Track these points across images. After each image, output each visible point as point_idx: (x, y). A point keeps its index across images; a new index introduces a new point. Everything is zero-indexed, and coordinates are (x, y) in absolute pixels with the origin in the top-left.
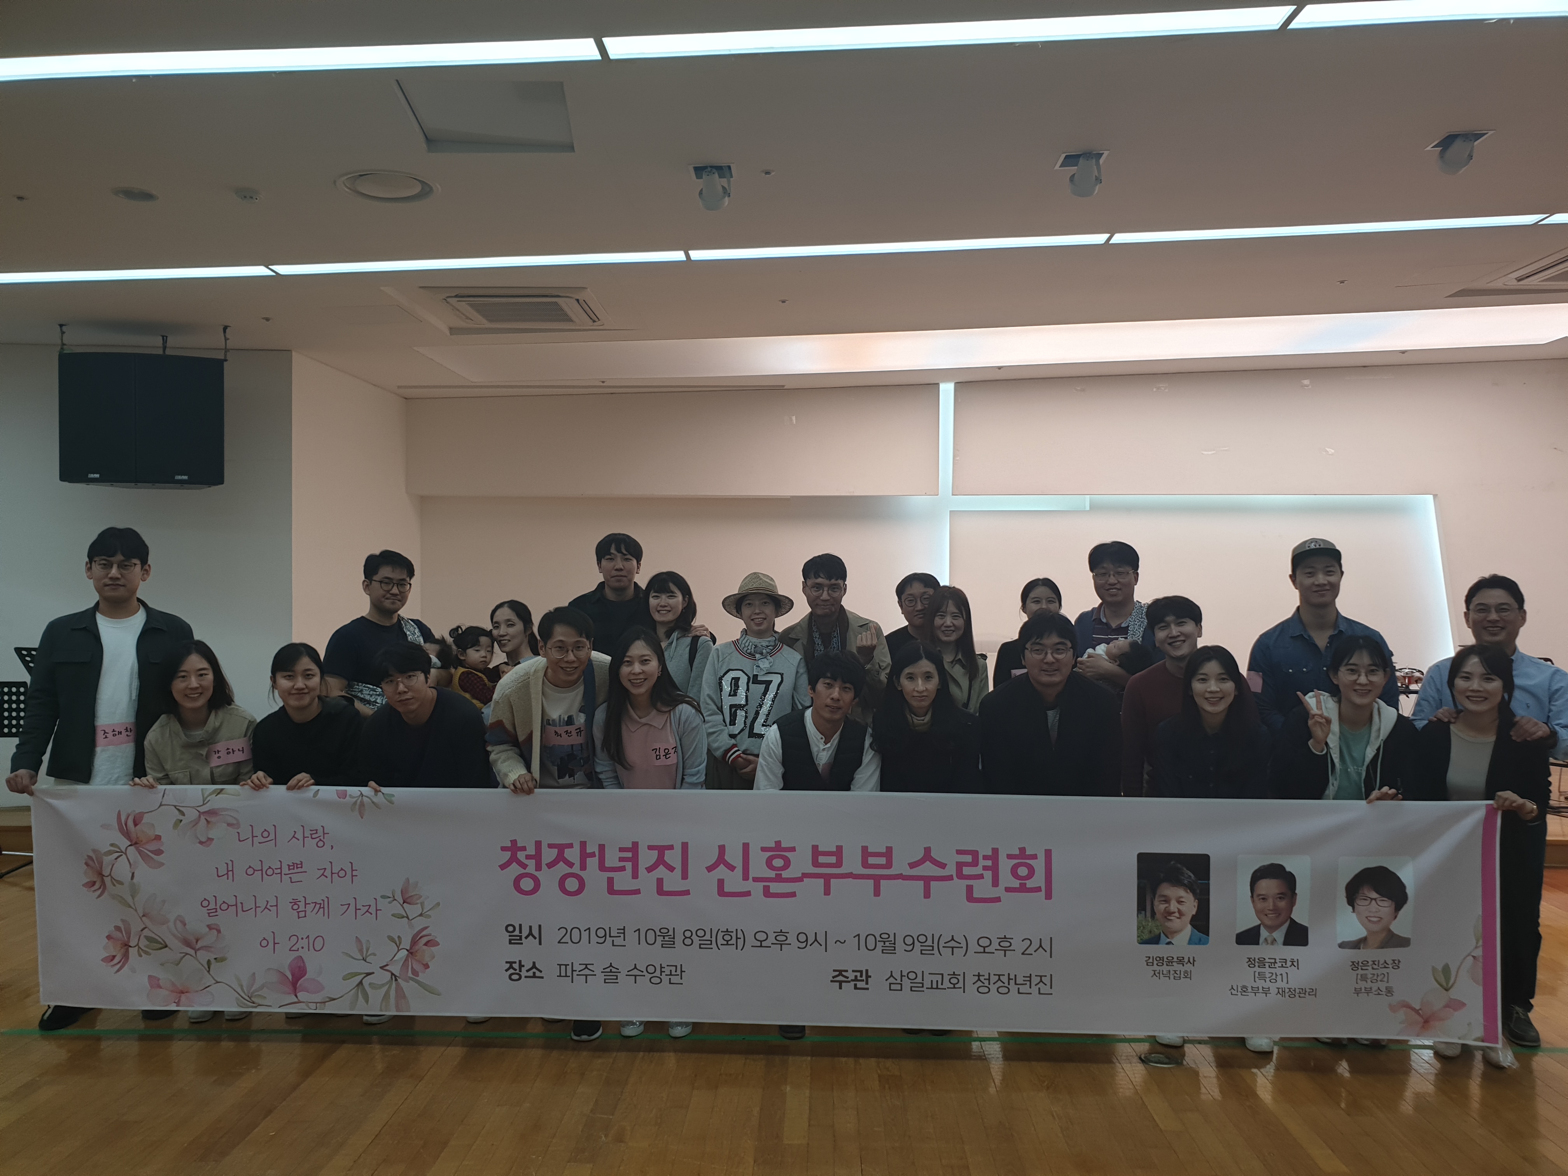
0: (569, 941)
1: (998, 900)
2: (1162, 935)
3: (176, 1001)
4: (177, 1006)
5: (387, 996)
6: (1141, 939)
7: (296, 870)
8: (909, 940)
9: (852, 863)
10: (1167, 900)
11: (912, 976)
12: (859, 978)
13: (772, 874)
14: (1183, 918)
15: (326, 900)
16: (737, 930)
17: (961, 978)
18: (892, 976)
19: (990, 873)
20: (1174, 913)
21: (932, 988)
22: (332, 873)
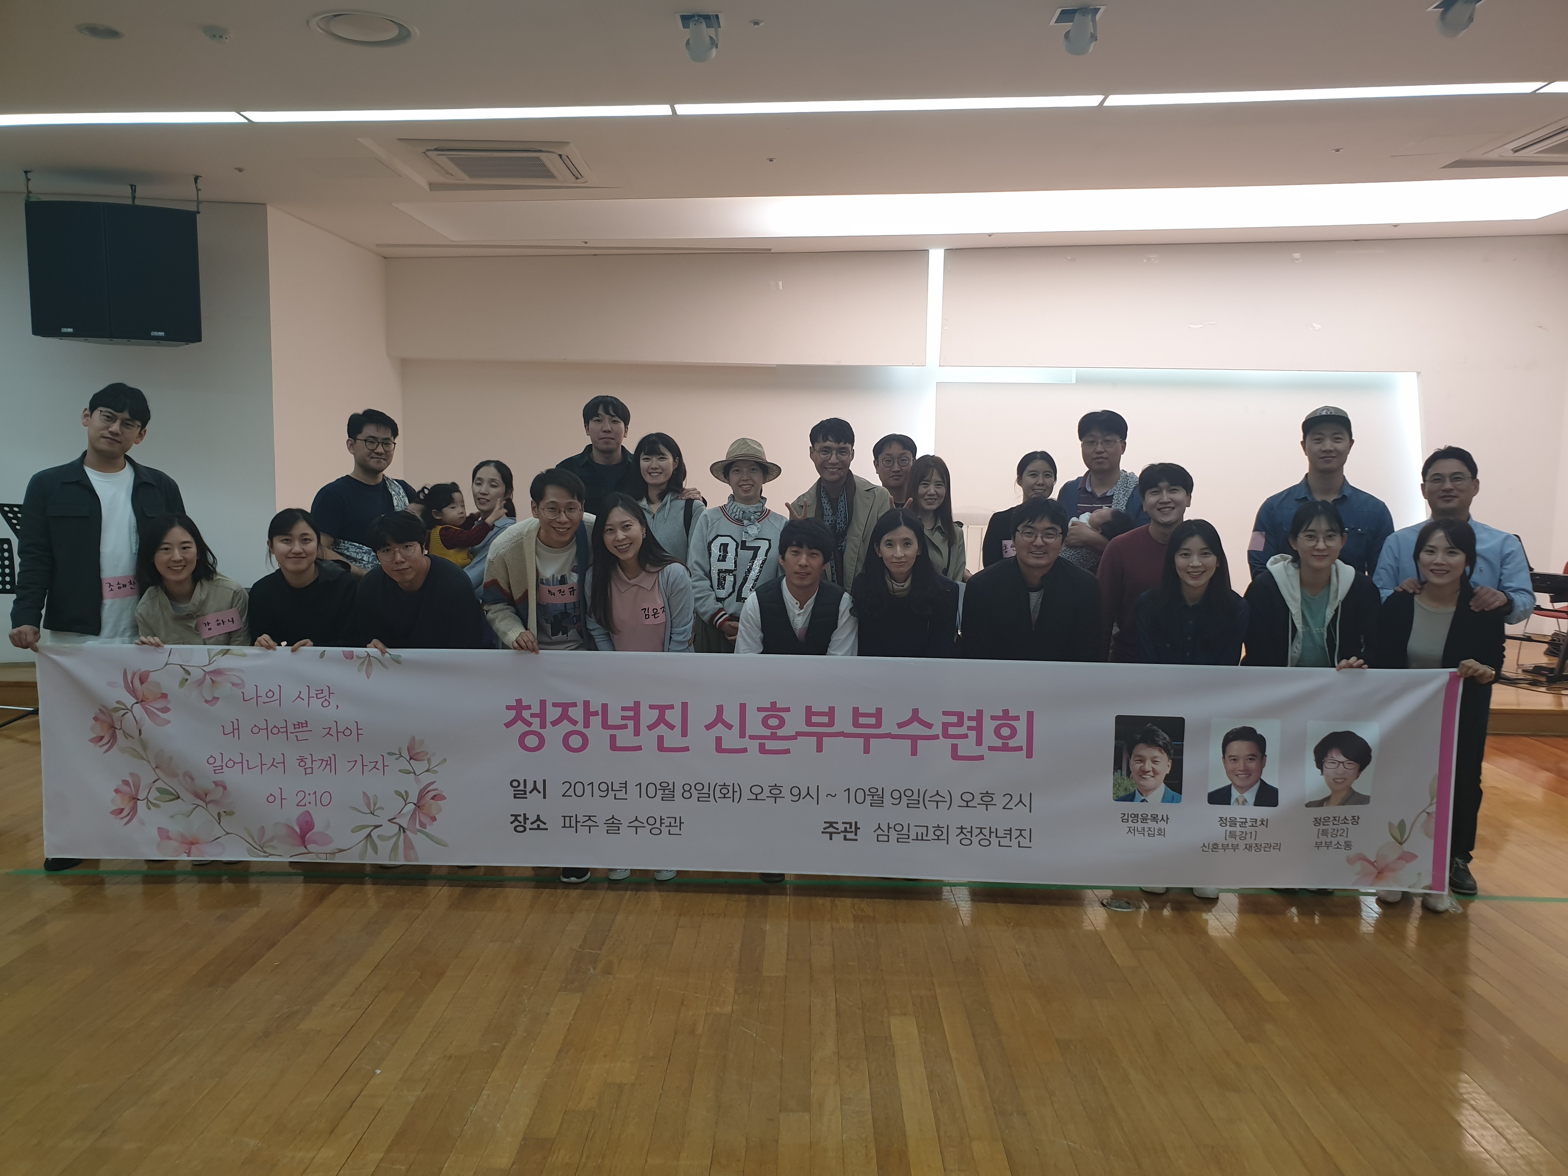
0: (573, 795)
1: (981, 758)
2: (1137, 791)
3: (187, 852)
4: (188, 856)
5: (395, 847)
6: (1117, 796)
7: (301, 729)
8: (896, 795)
9: (844, 722)
10: (1142, 760)
11: (899, 828)
12: (848, 830)
13: (768, 732)
14: (1158, 777)
15: (333, 757)
16: (733, 784)
17: (945, 831)
18: (879, 827)
19: (974, 733)
20: (1149, 772)
21: (917, 839)
22: (337, 732)
